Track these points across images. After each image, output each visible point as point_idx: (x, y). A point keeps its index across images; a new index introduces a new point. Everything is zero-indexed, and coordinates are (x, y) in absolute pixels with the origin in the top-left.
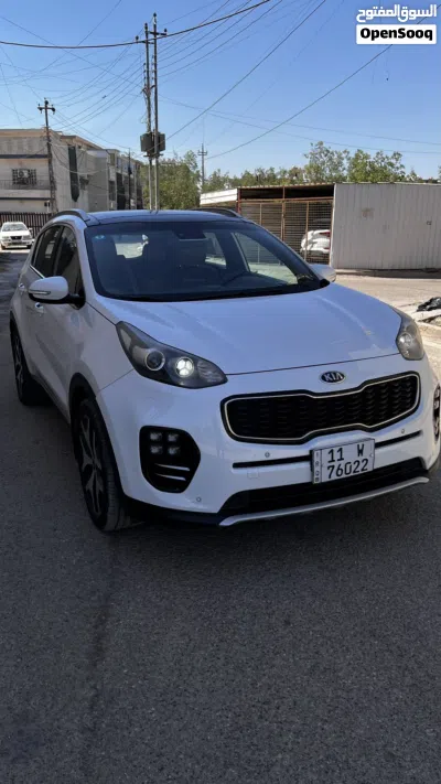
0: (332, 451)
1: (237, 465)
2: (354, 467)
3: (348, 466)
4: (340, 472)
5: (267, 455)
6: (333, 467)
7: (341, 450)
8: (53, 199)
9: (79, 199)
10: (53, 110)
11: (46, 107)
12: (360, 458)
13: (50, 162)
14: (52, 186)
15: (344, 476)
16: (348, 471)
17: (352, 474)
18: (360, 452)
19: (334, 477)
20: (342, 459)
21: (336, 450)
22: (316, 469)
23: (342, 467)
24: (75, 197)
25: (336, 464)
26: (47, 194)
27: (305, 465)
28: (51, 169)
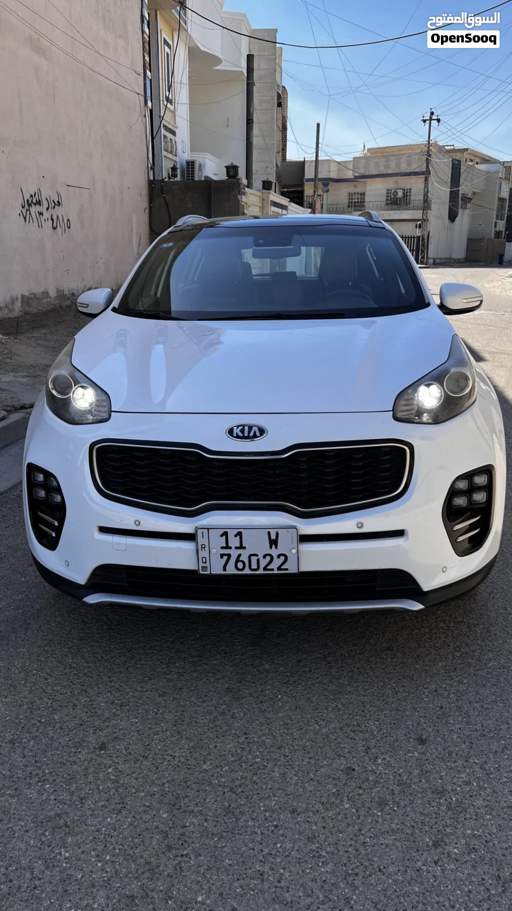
0: (225, 534)
1: (103, 530)
2: (263, 563)
3: (254, 559)
4: (240, 565)
5: (138, 523)
6: (229, 556)
7: (240, 534)
8: (425, 220)
9: (458, 219)
10: (438, 120)
11: (431, 119)
12: (274, 552)
13: (426, 180)
14: (426, 205)
15: (247, 571)
16: (254, 566)
17: (261, 571)
18: (273, 543)
19: (231, 570)
20: (241, 547)
21: (232, 533)
22: (202, 554)
23: (245, 558)
24: (452, 217)
25: (234, 553)
26: (418, 214)
27: (188, 546)
28: (426, 186)
